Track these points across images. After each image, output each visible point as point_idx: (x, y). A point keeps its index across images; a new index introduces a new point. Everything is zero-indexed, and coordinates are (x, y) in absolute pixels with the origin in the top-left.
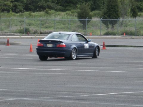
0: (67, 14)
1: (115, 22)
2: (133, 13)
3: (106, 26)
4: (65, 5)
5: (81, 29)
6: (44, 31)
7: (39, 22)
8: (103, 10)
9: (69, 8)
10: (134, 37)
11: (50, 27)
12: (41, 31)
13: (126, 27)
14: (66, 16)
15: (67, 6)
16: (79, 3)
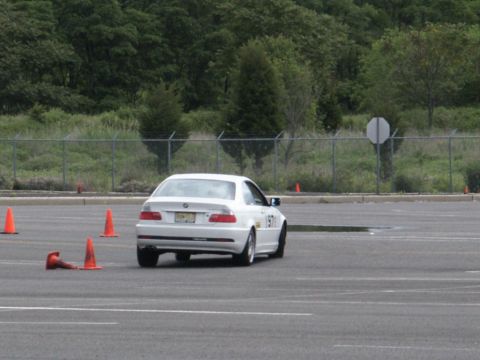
0: (103, 121)
1: (268, 148)
2: (325, 115)
3: (237, 161)
4: (96, 91)
5: (152, 173)
6: (28, 180)
7: (9, 150)
8: (225, 108)
9: (113, 102)
10: (328, 196)
11: (47, 167)
12: (19, 179)
13: (305, 163)
14: (100, 127)
15: (103, 95)
16: (145, 85)
